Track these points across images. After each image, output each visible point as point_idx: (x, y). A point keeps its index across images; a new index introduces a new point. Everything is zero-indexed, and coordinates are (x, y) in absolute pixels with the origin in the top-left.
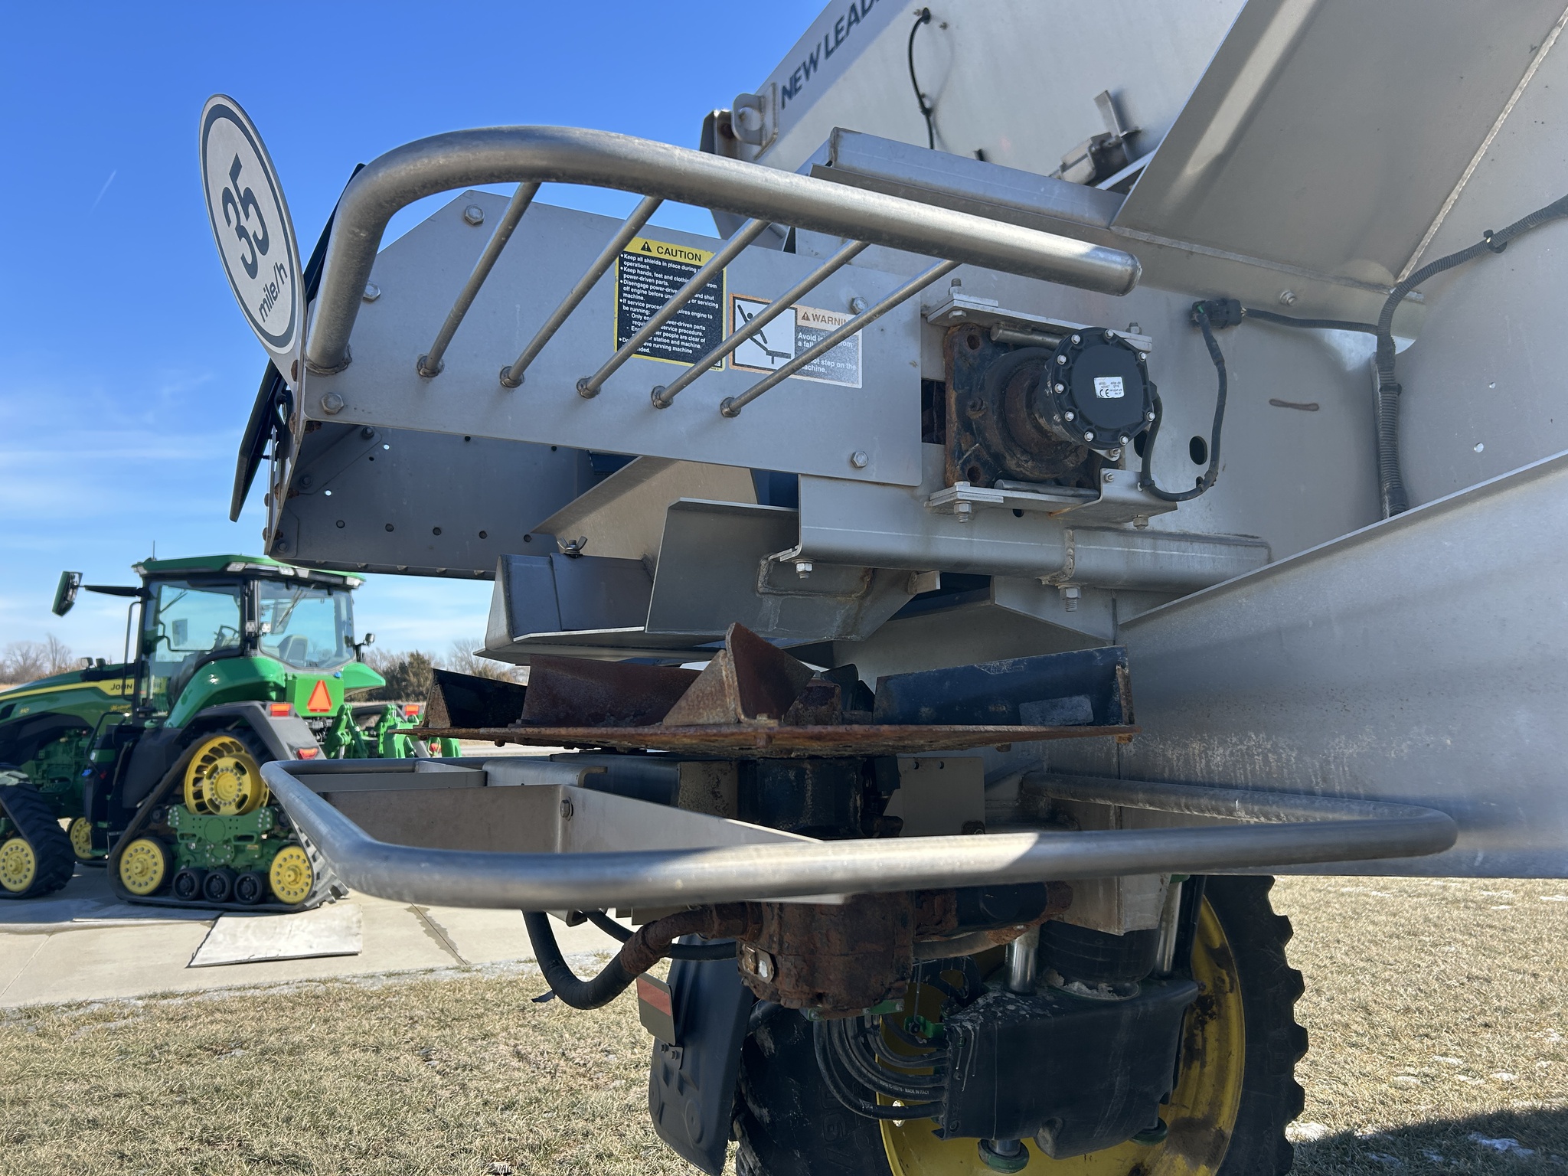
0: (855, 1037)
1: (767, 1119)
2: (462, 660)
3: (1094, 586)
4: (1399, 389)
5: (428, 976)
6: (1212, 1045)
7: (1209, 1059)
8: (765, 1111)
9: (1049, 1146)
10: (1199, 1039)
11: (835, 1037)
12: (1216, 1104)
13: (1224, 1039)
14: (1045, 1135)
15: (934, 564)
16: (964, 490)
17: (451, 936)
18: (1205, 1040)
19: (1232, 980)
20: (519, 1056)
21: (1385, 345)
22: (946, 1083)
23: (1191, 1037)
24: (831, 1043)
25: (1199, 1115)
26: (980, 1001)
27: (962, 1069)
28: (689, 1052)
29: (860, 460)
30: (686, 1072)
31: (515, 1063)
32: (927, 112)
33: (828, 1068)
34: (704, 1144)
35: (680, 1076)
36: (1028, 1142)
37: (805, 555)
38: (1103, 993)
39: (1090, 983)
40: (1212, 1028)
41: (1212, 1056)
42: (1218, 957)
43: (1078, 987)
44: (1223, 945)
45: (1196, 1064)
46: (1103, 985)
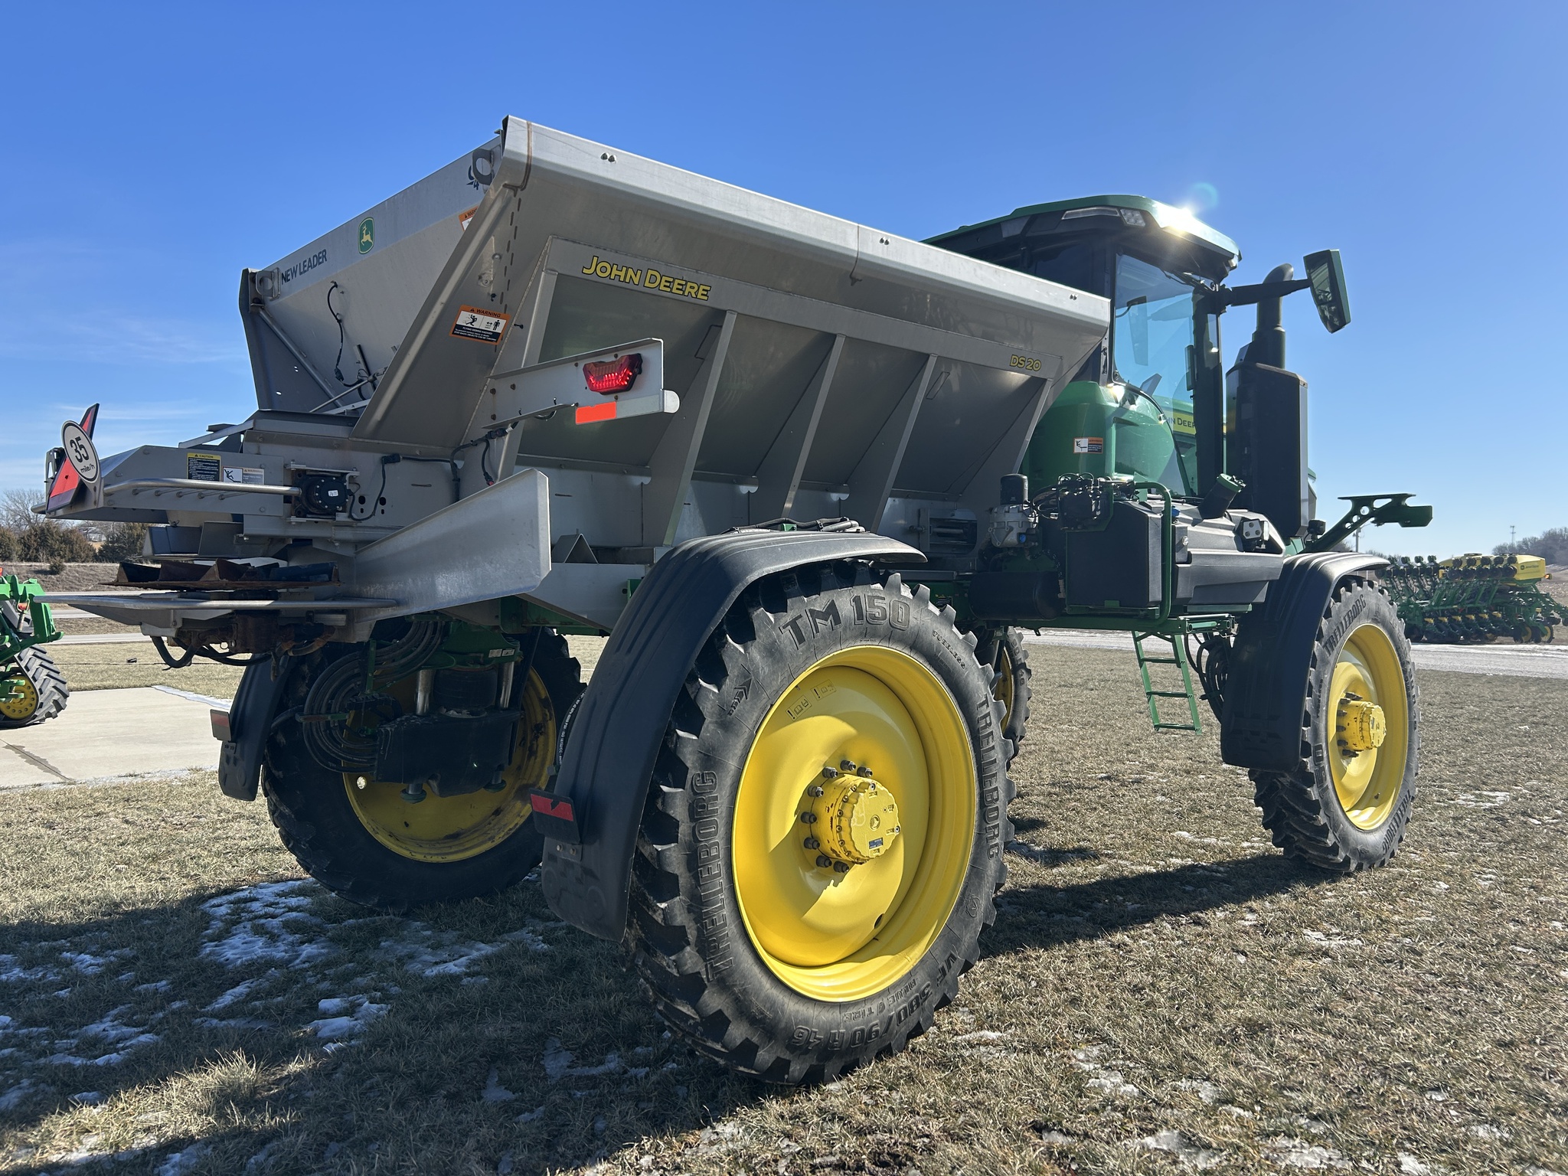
0: (325, 731)
1: (282, 776)
2: (16, 513)
3: (344, 542)
4: (459, 480)
5: (37, 788)
6: (541, 746)
7: (539, 755)
8: (281, 772)
9: (436, 790)
10: (535, 746)
11: (314, 730)
12: (539, 776)
13: (546, 744)
14: (434, 784)
15: (289, 537)
16: (294, 519)
17: (51, 763)
18: (537, 746)
19: (551, 715)
20: (127, 822)
21: (454, 466)
22: (377, 756)
23: (532, 745)
24: (312, 734)
25: (531, 782)
26: (398, 719)
27: (384, 749)
28: (239, 745)
29: (262, 509)
30: (238, 755)
31: (126, 826)
32: (339, 321)
33: (311, 745)
34: (247, 786)
35: (235, 758)
36: (425, 787)
37: (246, 536)
38: (465, 714)
39: (458, 710)
40: (541, 739)
41: (540, 753)
42: (544, 703)
43: (453, 713)
44: (546, 697)
45: (533, 758)
46: (465, 711)
